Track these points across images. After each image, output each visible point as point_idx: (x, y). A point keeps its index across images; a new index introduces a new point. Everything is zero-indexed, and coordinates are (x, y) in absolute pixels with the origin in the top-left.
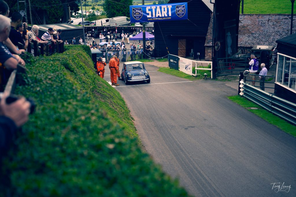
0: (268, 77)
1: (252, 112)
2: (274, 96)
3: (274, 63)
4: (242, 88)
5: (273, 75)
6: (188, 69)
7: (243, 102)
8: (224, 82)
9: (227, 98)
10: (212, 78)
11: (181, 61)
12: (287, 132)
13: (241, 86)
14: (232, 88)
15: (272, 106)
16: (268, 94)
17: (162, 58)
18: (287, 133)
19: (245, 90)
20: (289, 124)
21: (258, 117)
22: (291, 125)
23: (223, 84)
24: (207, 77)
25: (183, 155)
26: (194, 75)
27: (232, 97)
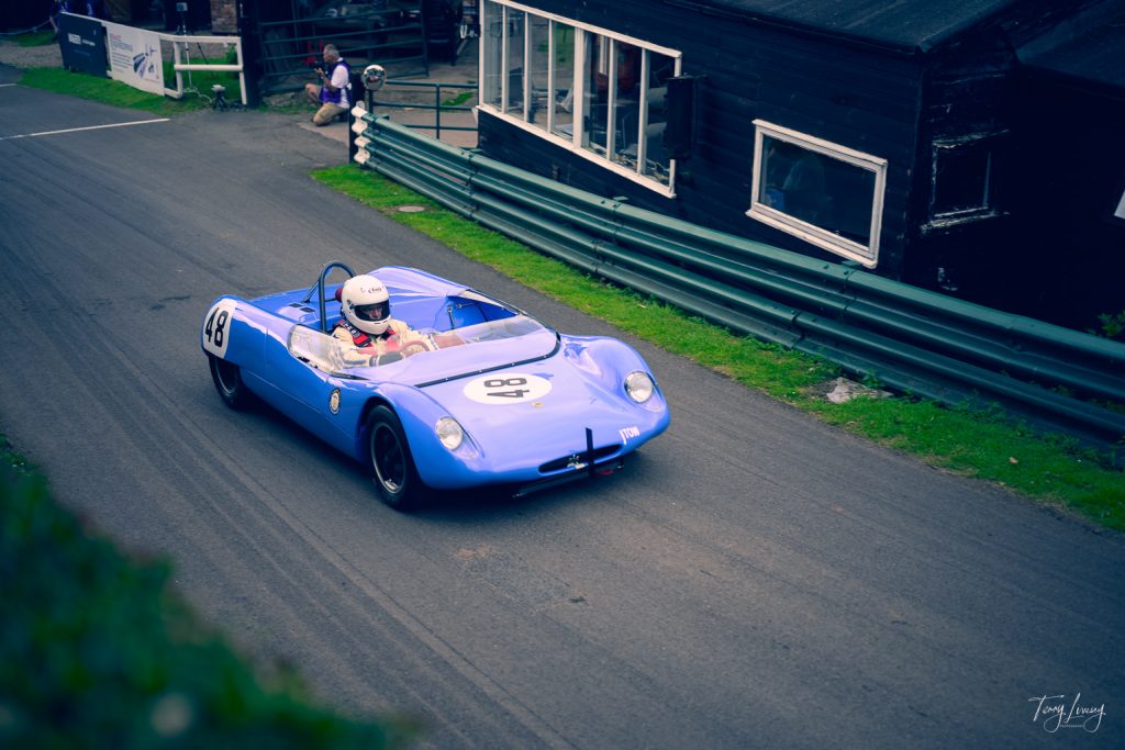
0: (455, 91)
1: (404, 224)
2: (478, 159)
3: (468, 32)
4: (363, 135)
5: (470, 82)
6: (147, 69)
7: (370, 189)
8: (296, 117)
9: (309, 178)
10: (244, 101)
11: (113, 37)
12: (531, 285)
13: (359, 127)
14: (326, 139)
15: (475, 197)
16: (457, 152)
17: (35, 29)
18: (529, 288)
19: (375, 144)
20: (537, 257)
21: (428, 238)
22: (543, 258)
23: (288, 125)
24: (226, 101)
25: (151, 412)
26: (170, 92)
27: (329, 173)
